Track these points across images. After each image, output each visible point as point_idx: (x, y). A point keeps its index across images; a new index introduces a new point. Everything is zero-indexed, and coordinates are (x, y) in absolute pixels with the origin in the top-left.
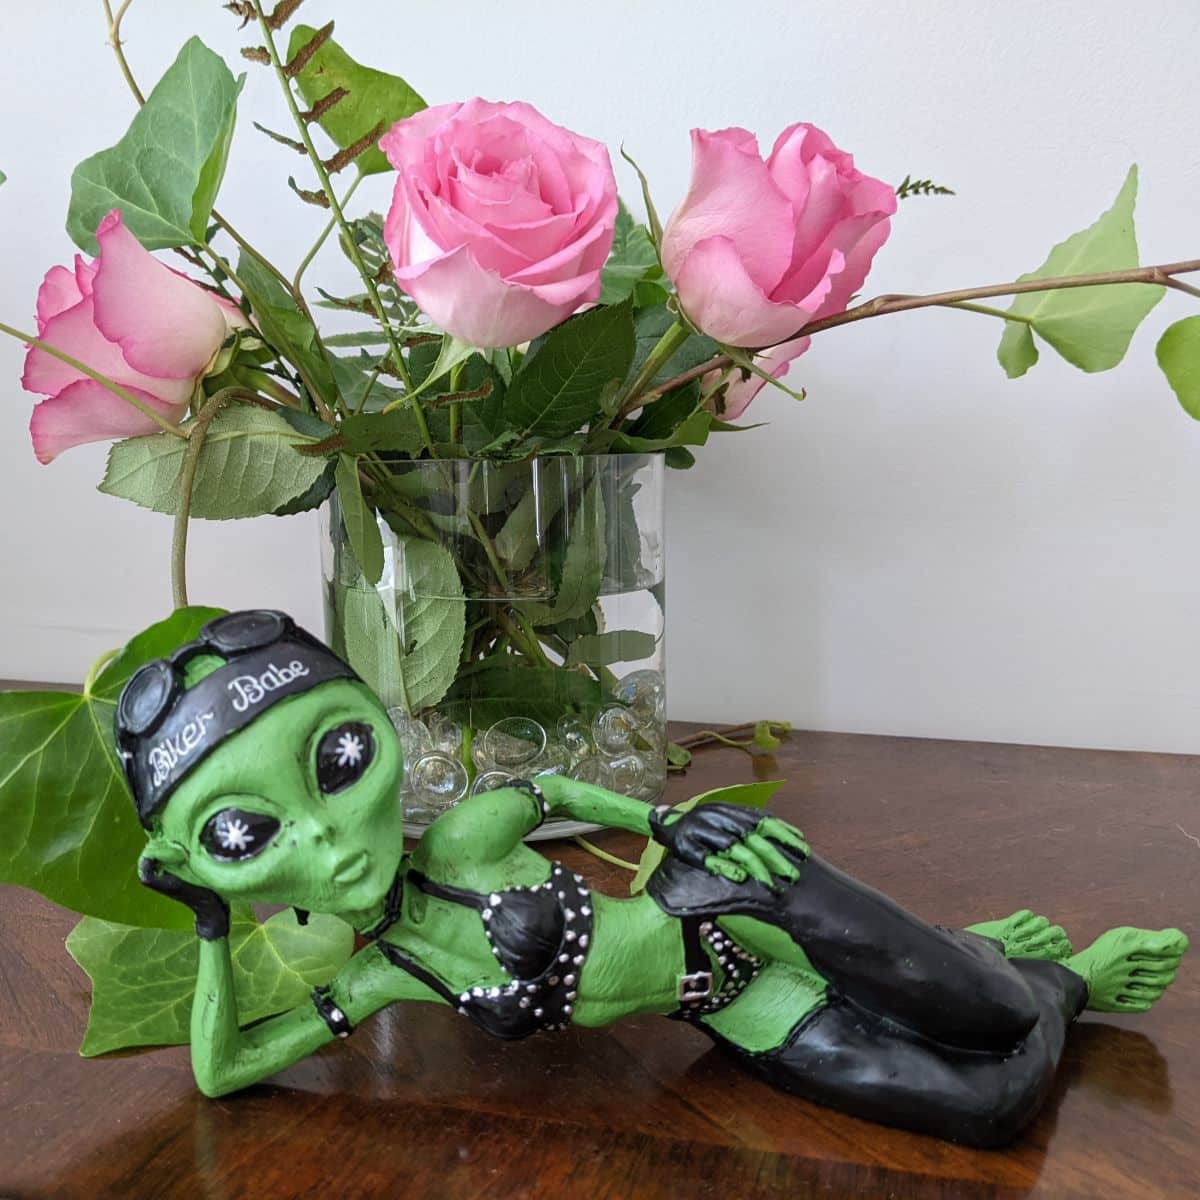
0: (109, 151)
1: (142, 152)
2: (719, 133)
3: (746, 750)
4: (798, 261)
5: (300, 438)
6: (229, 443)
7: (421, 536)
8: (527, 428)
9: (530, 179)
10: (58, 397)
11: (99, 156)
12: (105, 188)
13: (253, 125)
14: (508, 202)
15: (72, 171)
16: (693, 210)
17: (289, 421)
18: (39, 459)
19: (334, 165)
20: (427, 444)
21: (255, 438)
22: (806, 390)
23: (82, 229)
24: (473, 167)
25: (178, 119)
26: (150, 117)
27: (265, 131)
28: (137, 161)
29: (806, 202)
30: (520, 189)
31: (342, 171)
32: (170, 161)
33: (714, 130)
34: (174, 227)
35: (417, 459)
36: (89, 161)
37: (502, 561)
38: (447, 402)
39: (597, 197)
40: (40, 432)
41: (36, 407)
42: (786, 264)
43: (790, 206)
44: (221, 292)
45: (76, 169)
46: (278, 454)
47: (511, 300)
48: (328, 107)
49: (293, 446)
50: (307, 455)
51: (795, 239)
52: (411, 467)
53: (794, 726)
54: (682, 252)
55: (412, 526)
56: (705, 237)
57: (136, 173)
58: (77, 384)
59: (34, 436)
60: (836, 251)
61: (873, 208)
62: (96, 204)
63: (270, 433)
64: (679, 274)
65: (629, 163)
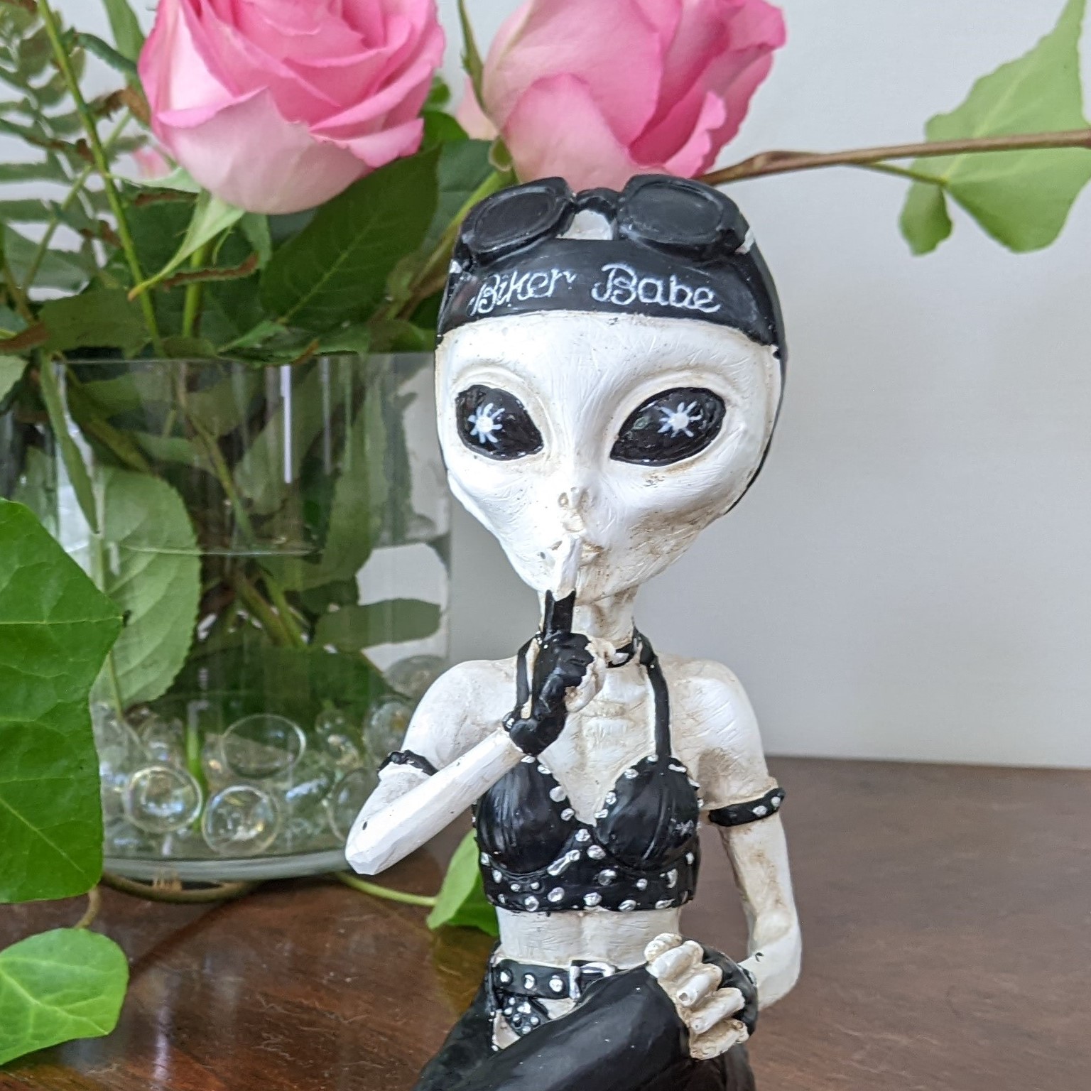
4: (664, 106)
7: (124, 466)
8: (284, 314)
14: (315, 32)
16: (530, 38)
20: (152, 337)
29: (676, 31)
35: (137, 357)
37: (245, 502)
38: (186, 281)
39: (420, 23)
42: (649, 111)
43: (656, 36)
47: (310, 155)
51: (663, 78)
52: (121, 369)
54: (515, 91)
55: (112, 451)
60: (711, 96)
61: (758, 40)
64: (510, 119)
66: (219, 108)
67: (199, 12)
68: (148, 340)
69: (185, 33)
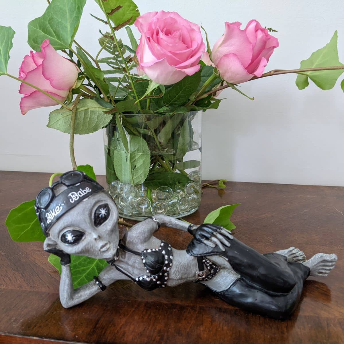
0: (39, 18)
1: (50, 19)
2: (233, 23)
3: (216, 188)
4: (253, 61)
5: (104, 108)
6: (84, 111)
7: (134, 135)
8: (167, 104)
9: (180, 37)
10: (30, 96)
11: (36, 19)
12: (39, 30)
13: (90, 15)
14: (176, 45)
15: (28, 24)
16: (223, 45)
17: (98, 103)
18: (22, 113)
19: (117, 28)
21: (92, 109)
22: (254, 98)
23: (33, 43)
24: (164, 32)
25: (61, 9)
26: (52, 8)
27: (94, 17)
28: (48, 21)
29: (255, 44)
30: (177, 40)
31: (119, 30)
32: (59, 22)
33: (231, 22)
34: (62, 43)
35: (137, 114)
36: (33, 21)
37: (160, 143)
38: (147, 98)
39: (200, 42)
40: (23, 105)
41: (22, 98)
42: (250, 62)
43: (251, 45)
44: (72, 61)
45: (29, 24)
46: (98, 114)
48: (116, 11)
49: (103, 111)
50: (106, 114)
51: (252, 55)
52: (134, 116)
53: (228, 181)
54: (219, 57)
55: (132, 132)
56: (226, 53)
57: (48, 25)
58: (35, 92)
59: (21, 107)
60: (263, 58)
62: (36, 35)
63: (95, 107)
64: (218, 63)
65: (203, 30)
66: (155, 62)
67: (149, 40)
68: (139, 110)
69: (146, 46)
